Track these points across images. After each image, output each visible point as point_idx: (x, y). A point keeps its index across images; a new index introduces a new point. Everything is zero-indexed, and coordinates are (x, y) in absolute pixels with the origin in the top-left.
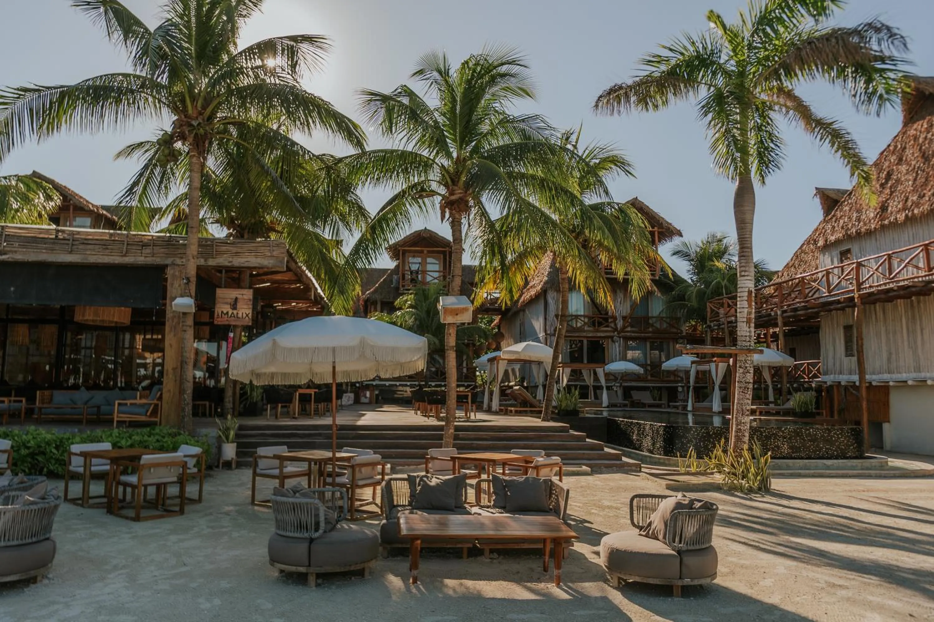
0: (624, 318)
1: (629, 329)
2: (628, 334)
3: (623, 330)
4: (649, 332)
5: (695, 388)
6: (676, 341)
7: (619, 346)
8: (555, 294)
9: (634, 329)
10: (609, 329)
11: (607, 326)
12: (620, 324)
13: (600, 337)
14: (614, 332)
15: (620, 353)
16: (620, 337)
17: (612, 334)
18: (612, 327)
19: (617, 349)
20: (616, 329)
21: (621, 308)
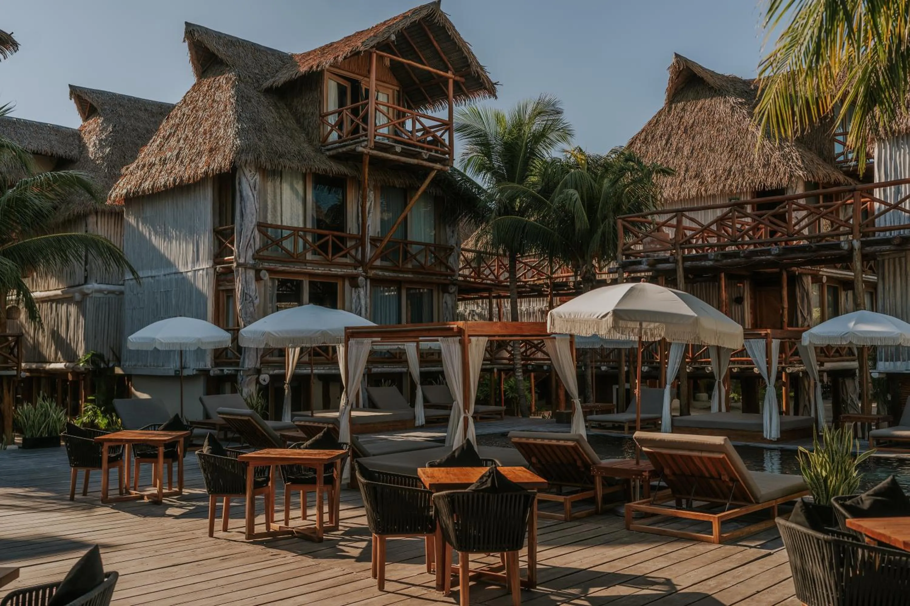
1: (378, 263)
2: (379, 273)
4: (407, 271)
6: (444, 288)
10: (348, 260)
11: (348, 255)
13: (336, 276)
14: (357, 268)
17: (353, 271)
18: (353, 257)
19: (362, 302)
20: (360, 261)
21: (370, 221)
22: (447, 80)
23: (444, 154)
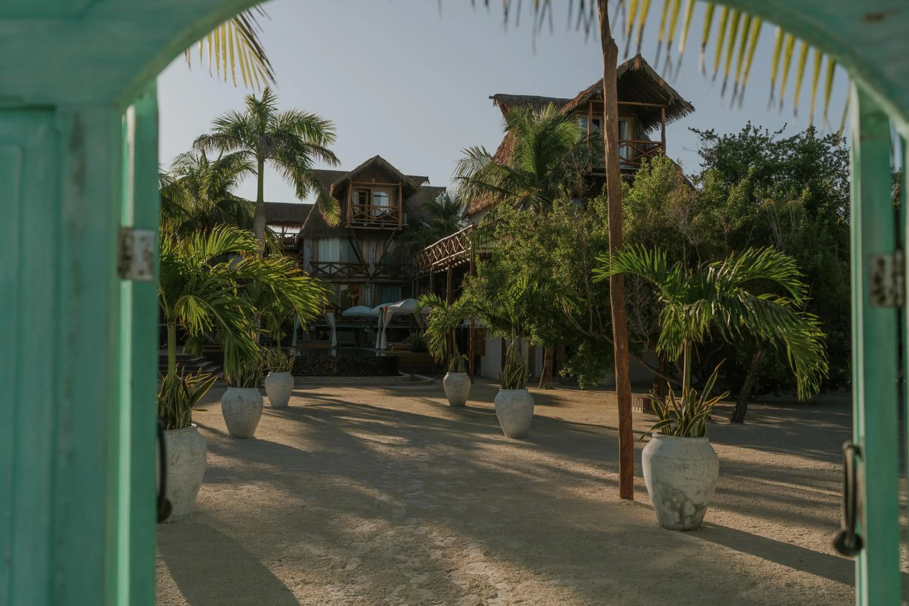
0: (376, 265)
1: (381, 275)
2: (380, 280)
3: (375, 275)
4: (401, 279)
5: (387, 330)
7: (371, 292)
8: (311, 242)
9: (385, 275)
10: (362, 275)
11: (360, 273)
12: (372, 270)
13: (354, 283)
14: (367, 278)
15: (371, 298)
16: (372, 283)
17: (364, 280)
18: (365, 274)
19: (369, 294)
20: (368, 275)
21: (374, 256)
22: (398, 187)
23: (396, 223)
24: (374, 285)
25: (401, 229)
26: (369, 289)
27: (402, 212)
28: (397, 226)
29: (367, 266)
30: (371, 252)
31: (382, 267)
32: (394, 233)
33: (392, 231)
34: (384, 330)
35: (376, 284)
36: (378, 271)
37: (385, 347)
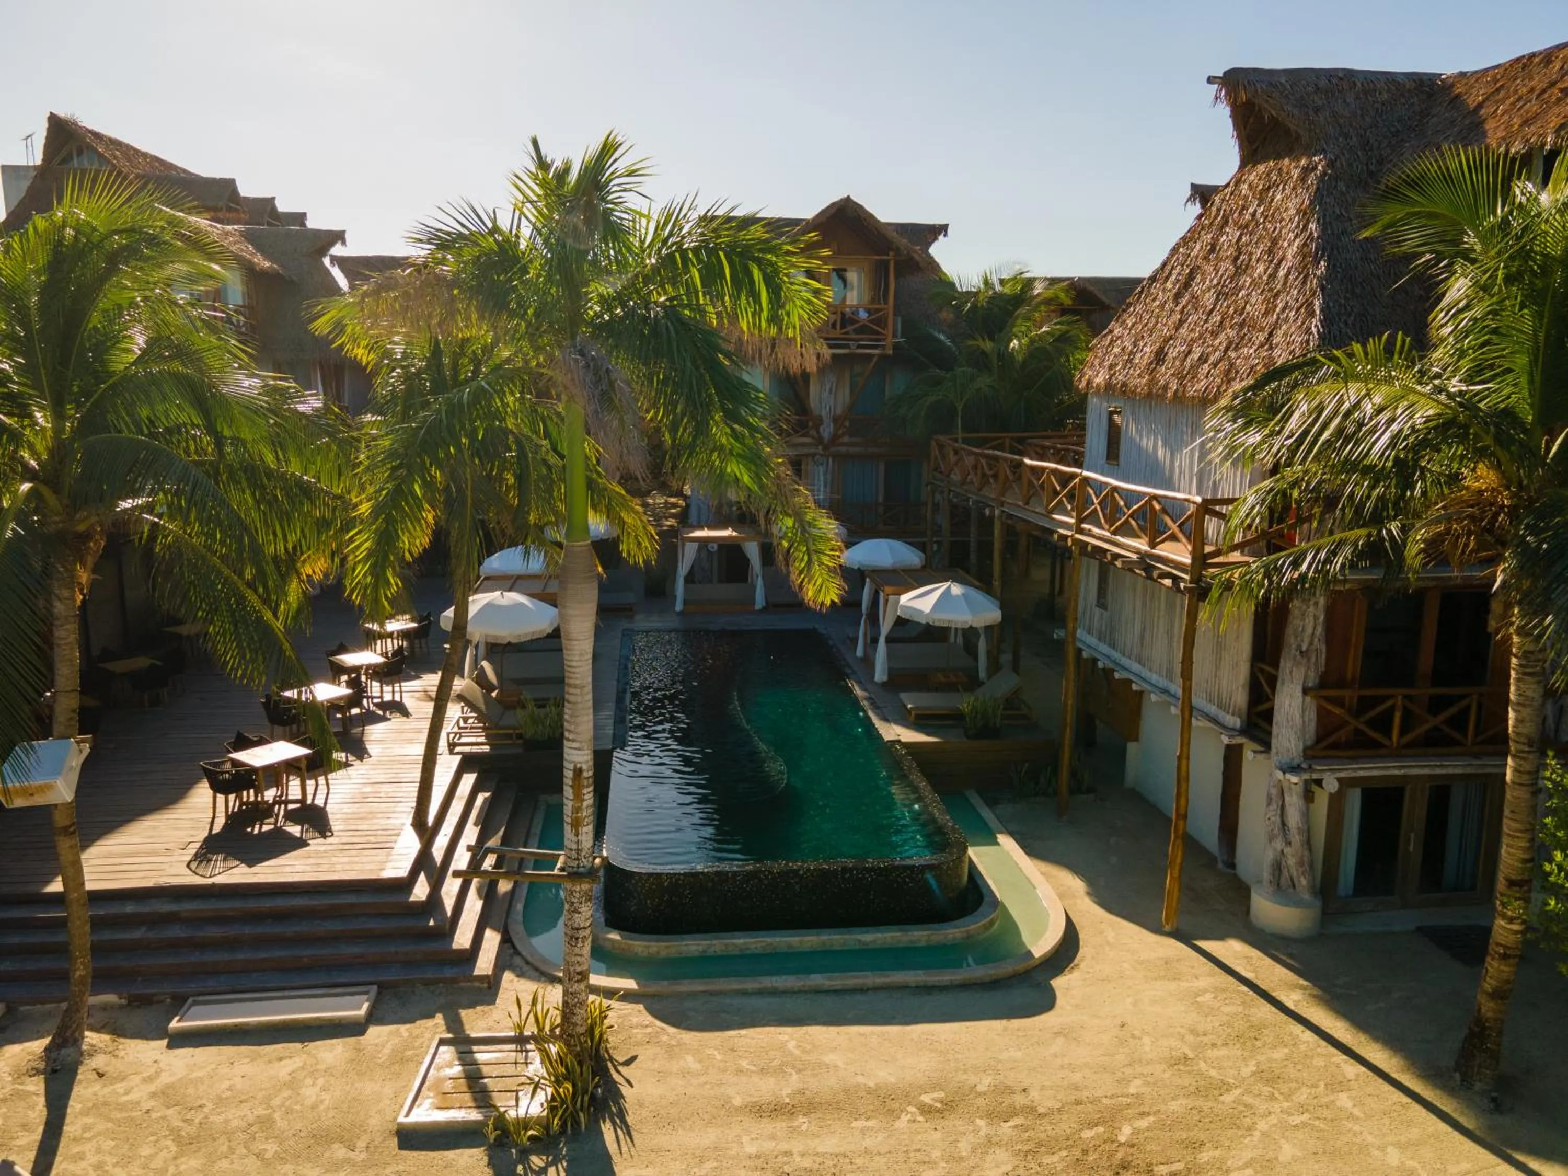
0: (836, 420)
1: (845, 439)
3: (834, 439)
4: (884, 445)
7: (825, 473)
9: (855, 439)
10: (808, 441)
11: (805, 436)
12: (827, 430)
14: (817, 446)
15: (825, 486)
17: (812, 451)
18: (813, 437)
19: (822, 478)
20: (820, 440)
21: (832, 403)
22: (888, 261)
23: (879, 340)
24: (830, 460)
25: (891, 352)
26: (821, 469)
27: (895, 315)
28: (883, 347)
29: (819, 421)
30: (827, 393)
31: (847, 424)
32: (875, 359)
33: (872, 356)
34: (882, 640)
35: (835, 456)
36: (840, 432)
37: (885, 678)
